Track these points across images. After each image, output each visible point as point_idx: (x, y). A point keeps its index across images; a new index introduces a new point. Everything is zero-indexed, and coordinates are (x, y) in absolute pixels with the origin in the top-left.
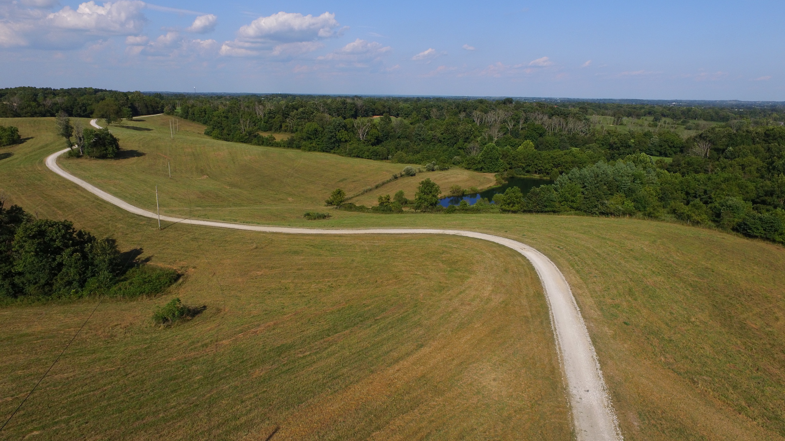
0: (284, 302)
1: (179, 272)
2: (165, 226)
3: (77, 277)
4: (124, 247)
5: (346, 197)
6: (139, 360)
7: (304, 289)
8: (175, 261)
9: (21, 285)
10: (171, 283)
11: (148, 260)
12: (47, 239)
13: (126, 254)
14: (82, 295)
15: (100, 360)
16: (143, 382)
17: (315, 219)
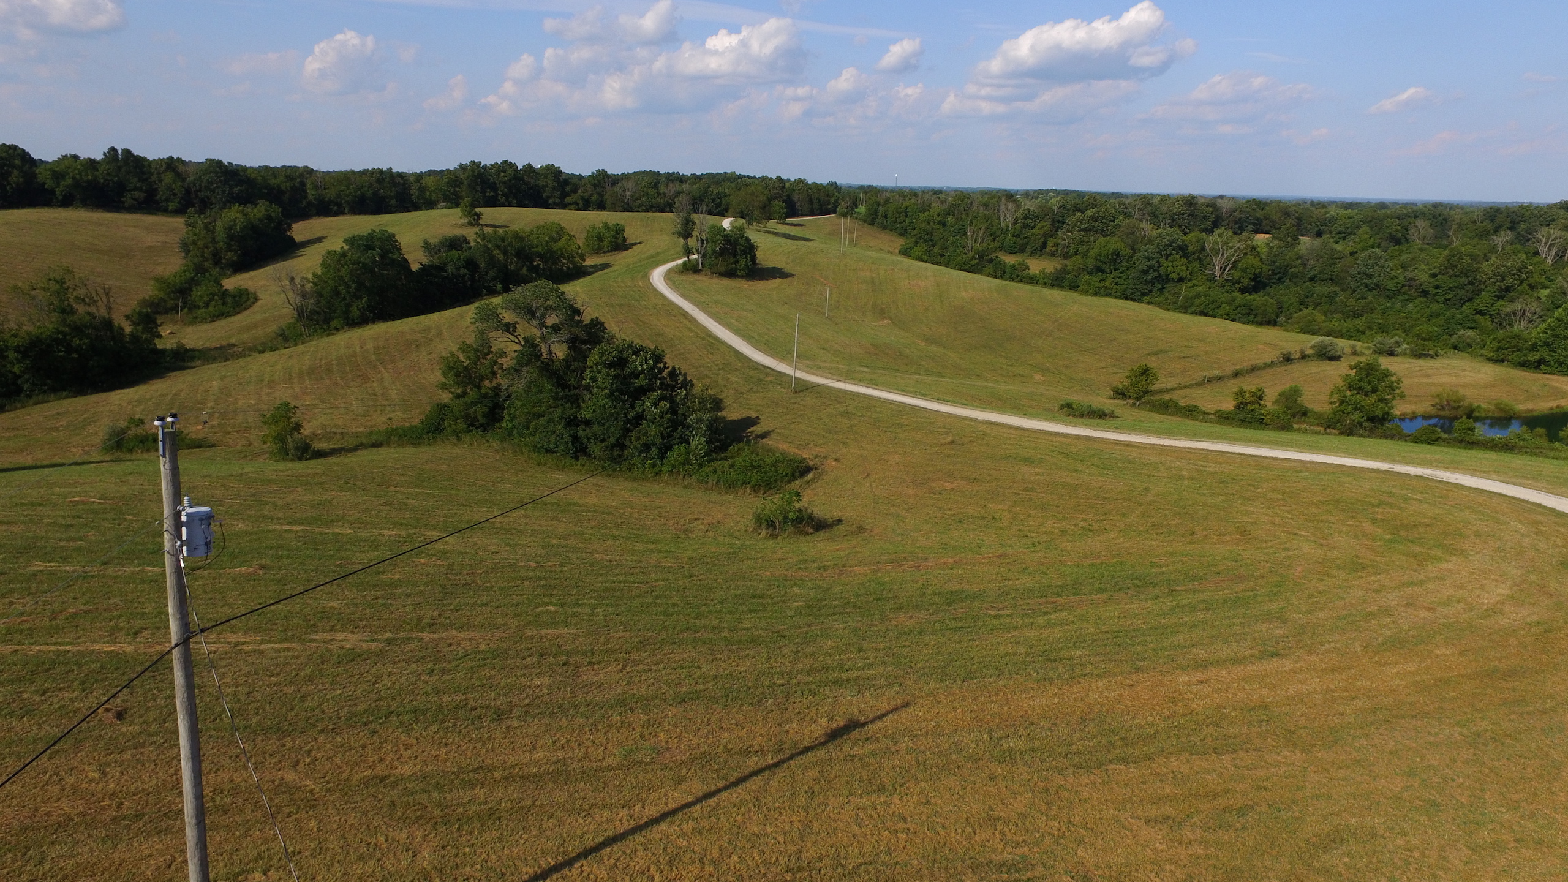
0: (985, 538)
1: (811, 463)
2: (803, 388)
4: (733, 413)
5: (1157, 386)
7: (1031, 526)
8: (807, 444)
10: (794, 478)
11: (765, 435)
13: (734, 421)
17: (1082, 416)
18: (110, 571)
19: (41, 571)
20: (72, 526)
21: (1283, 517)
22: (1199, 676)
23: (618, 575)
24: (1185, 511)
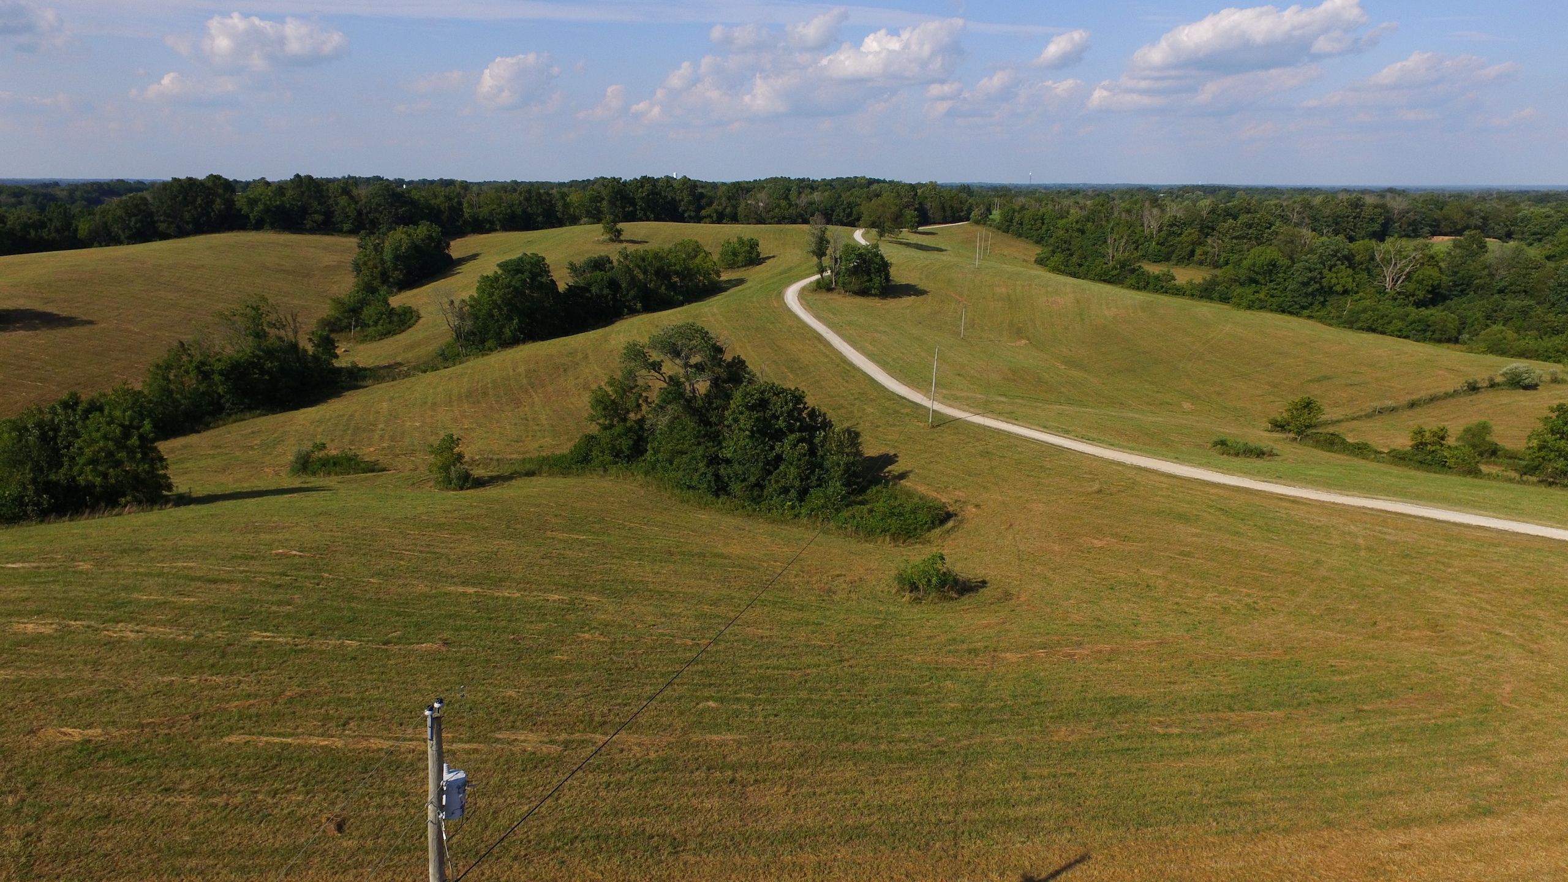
0: (1140, 612)
1: (950, 509)
2: (941, 422)
3: (797, 483)
4: (871, 449)
5: (1323, 418)
6: (863, 643)
7: (1187, 598)
8: (946, 487)
9: (726, 479)
10: (933, 526)
11: (903, 476)
12: (769, 413)
13: (871, 458)
14: (799, 513)
15: (807, 624)
16: (863, 681)
17: (1237, 455)
18: (316, 643)
19: (260, 643)
20: (279, 586)
21: (1482, 609)
22: (1401, 838)
23: (770, 657)
24: (1364, 592)
